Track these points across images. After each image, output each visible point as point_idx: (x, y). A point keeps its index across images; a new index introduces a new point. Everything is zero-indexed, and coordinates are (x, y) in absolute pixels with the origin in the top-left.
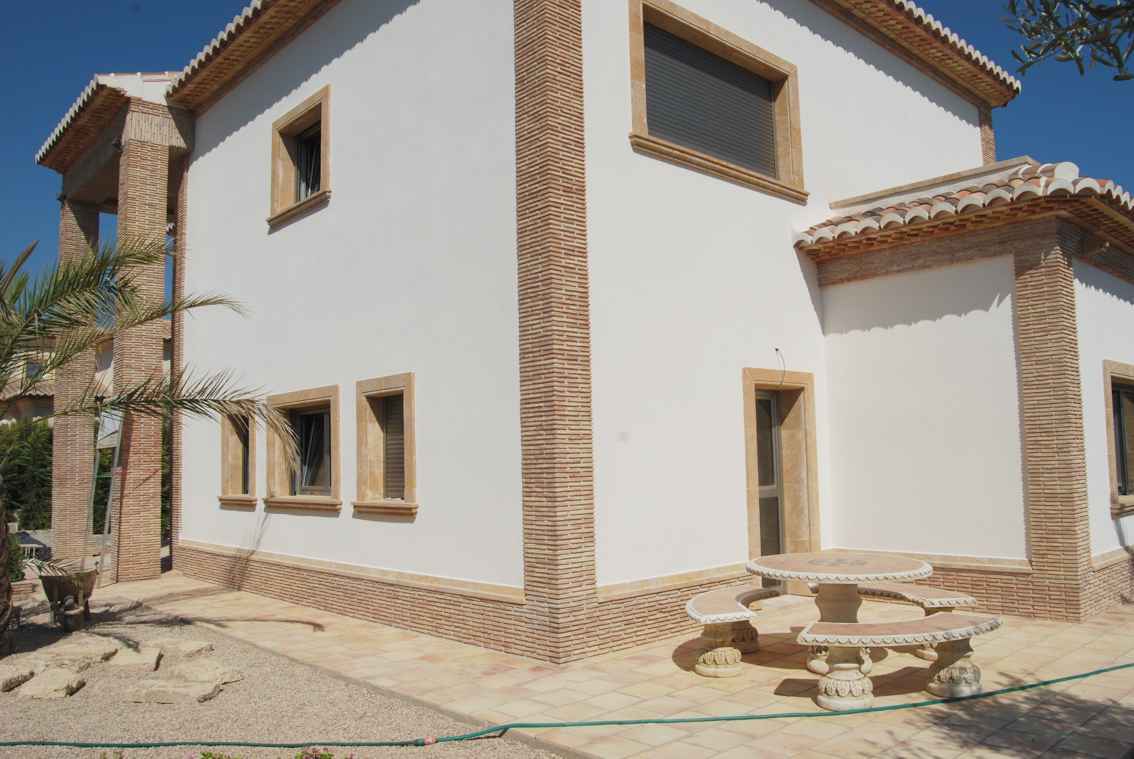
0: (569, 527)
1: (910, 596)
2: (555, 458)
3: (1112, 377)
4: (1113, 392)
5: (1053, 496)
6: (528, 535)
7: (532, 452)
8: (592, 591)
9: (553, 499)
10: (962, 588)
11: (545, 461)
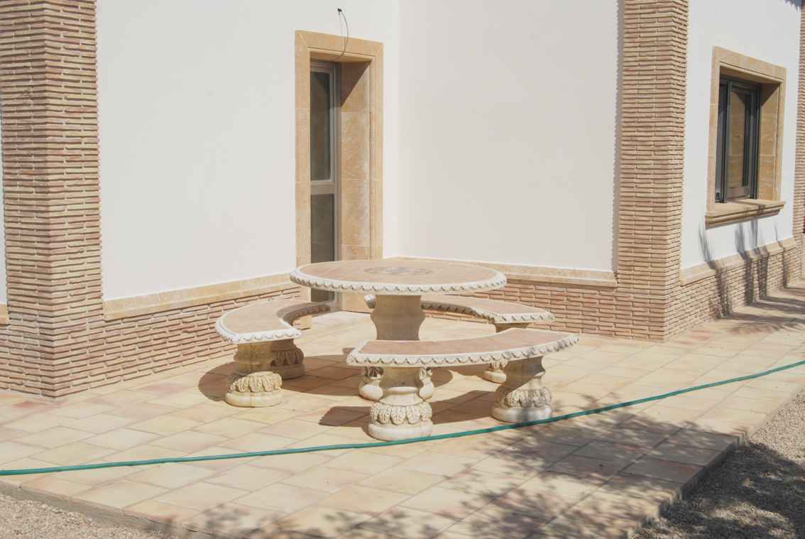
0: (66, 226)
1: (480, 311)
2: (46, 136)
3: (722, 68)
4: (721, 85)
5: (646, 200)
6: (10, 235)
7: (15, 127)
8: (98, 306)
9: (44, 189)
10: (539, 303)
11: (33, 140)
